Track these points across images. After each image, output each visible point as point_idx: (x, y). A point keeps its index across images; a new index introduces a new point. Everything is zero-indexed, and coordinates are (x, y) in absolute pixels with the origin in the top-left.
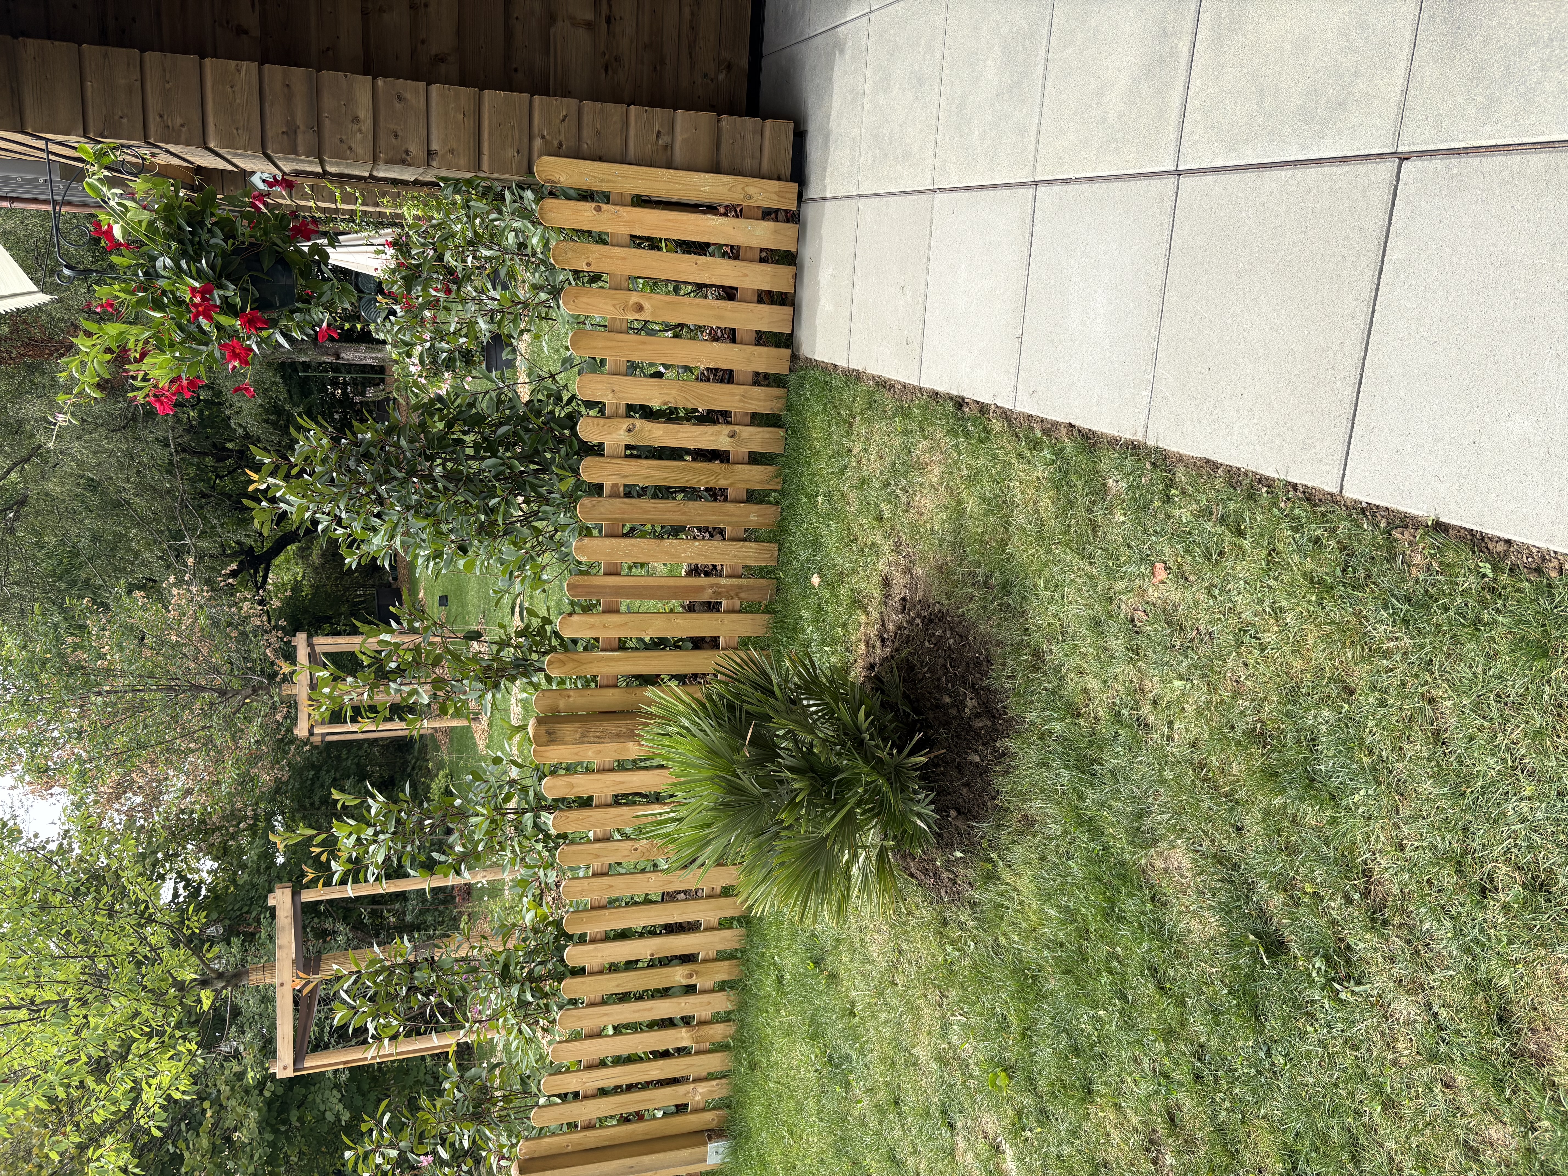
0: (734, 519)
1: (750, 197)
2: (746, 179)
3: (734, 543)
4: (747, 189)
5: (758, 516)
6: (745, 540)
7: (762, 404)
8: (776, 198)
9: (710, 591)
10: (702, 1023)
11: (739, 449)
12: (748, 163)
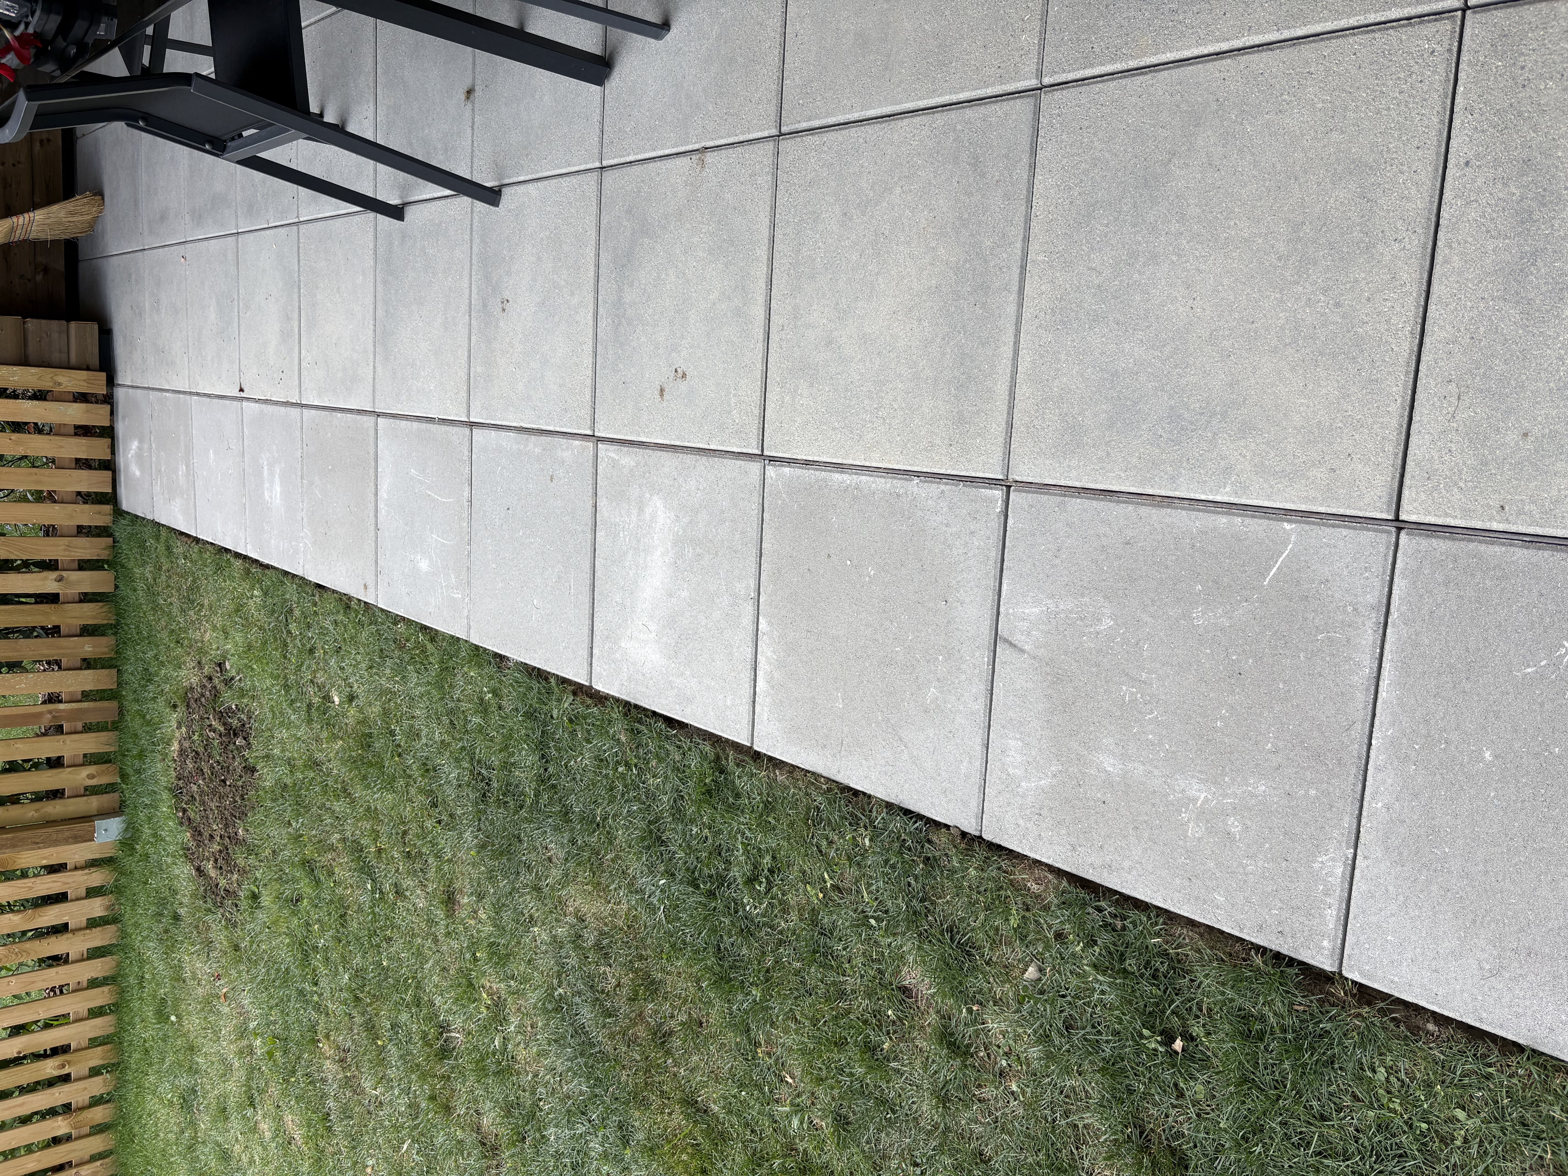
0: (68, 651)
1: (60, 384)
2: (54, 370)
3: (71, 672)
4: (55, 378)
5: (93, 647)
6: (80, 669)
7: (88, 551)
8: (86, 384)
9: (49, 716)
10: (82, 1109)
11: (68, 591)
12: (56, 357)
